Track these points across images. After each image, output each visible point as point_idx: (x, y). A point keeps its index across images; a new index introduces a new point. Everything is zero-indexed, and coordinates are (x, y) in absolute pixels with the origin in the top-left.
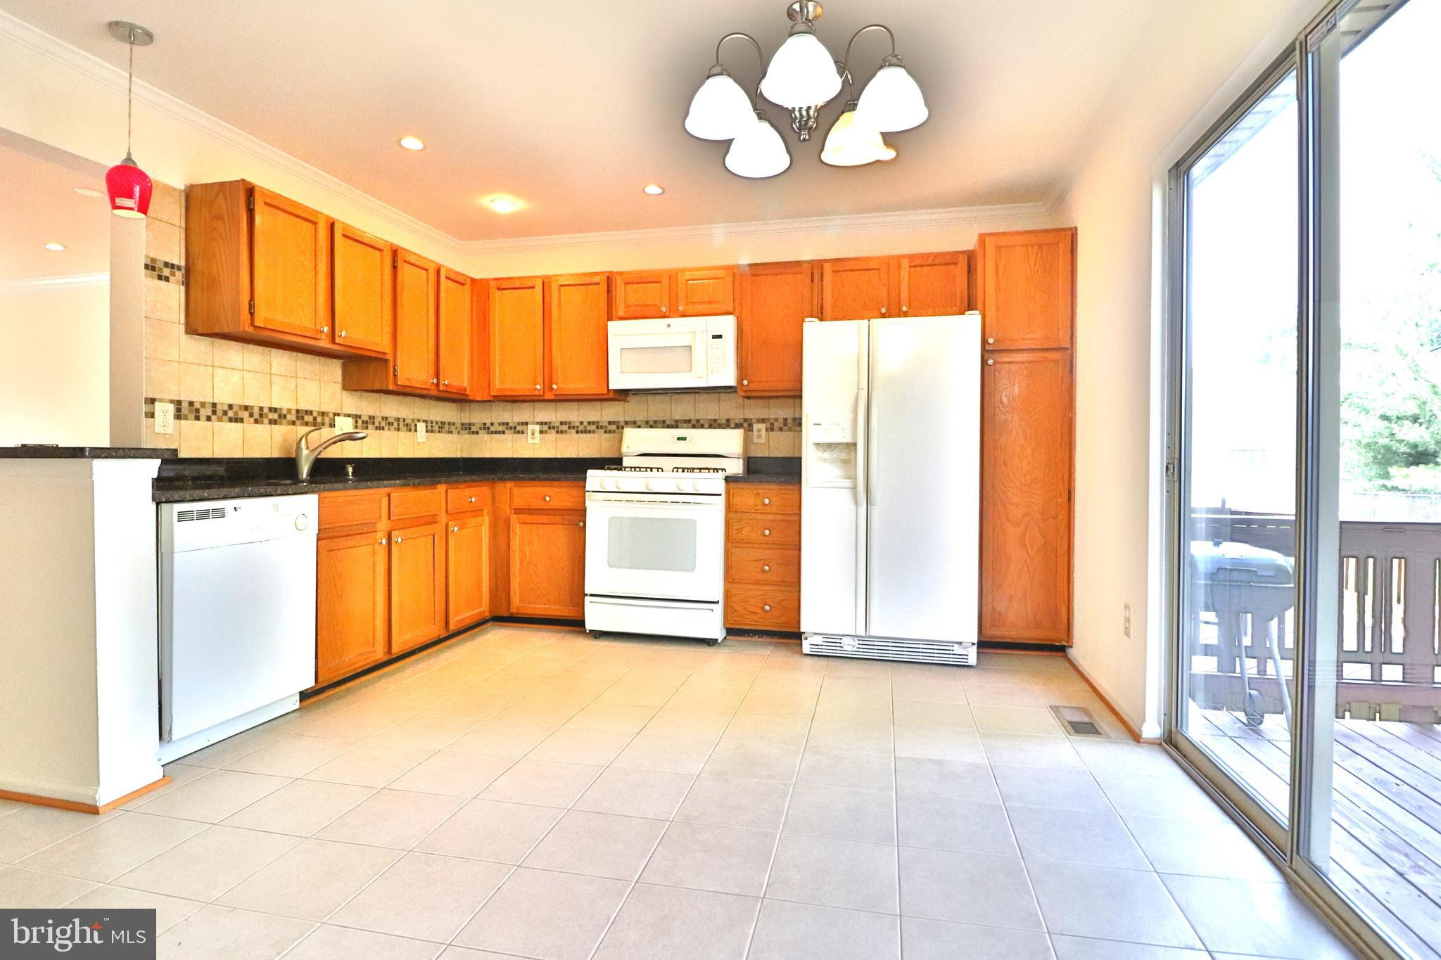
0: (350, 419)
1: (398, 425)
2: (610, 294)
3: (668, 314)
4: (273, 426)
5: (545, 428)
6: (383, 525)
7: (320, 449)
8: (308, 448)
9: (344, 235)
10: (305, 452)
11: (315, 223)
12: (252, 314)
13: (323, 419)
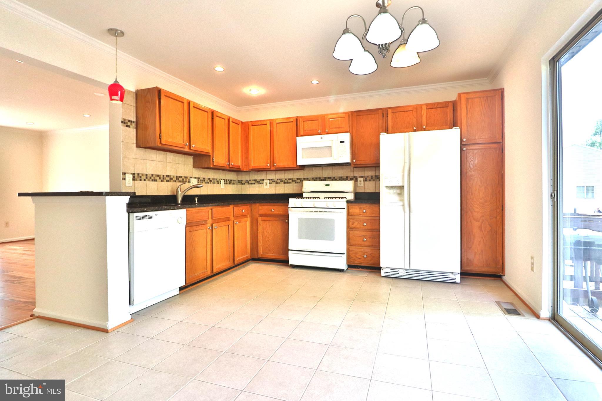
0: (196, 179)
1: (214, 181)
2: (297, 125)
3: (321, 133)
4: (168, 182)
5: (271, 181)
6: (210, 221)
7: (185, 191)
8: (181, 191)
9: (194, 107)
10: (180, 192)
11: (183, 103)
12: (160, 139)
13: (186, 180)
